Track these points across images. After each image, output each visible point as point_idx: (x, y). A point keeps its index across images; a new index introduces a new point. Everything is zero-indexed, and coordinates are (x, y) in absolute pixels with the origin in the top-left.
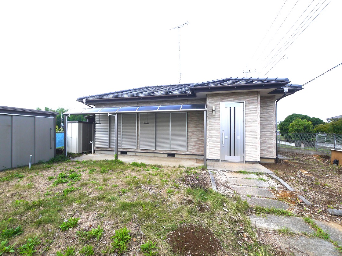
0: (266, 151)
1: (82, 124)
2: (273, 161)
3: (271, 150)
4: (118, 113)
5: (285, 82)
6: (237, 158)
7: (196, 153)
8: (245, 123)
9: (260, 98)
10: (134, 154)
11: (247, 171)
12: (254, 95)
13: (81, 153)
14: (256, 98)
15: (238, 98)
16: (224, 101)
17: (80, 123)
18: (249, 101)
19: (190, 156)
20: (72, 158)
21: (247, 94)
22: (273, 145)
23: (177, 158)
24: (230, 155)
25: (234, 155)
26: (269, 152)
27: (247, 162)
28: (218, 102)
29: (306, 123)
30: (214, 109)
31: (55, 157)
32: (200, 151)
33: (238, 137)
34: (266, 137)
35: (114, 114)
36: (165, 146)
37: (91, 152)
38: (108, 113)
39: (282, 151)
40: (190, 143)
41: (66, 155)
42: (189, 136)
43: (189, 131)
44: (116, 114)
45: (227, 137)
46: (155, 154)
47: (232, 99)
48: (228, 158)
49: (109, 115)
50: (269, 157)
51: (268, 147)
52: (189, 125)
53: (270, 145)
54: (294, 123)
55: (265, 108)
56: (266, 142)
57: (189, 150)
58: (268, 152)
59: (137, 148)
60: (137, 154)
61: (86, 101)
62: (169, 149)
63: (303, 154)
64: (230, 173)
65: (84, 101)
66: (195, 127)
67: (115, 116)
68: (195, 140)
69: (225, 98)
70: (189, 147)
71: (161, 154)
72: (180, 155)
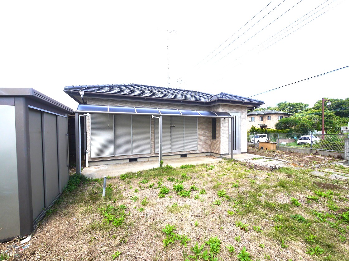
4: (163, 116)
6: (237, 151)
7: (203, 151)
12: (244, 108)
14: (245, 110)
15: (237, 110)
18: (242, 112)
19: (199, 154)
21: (241, 107)
23: (189, 157)
24: (234, 149)
25: (236, 149)
27: (242, 153)
28: (227, 111)
32: (206, 149)
33: (237, 137)
35: (159, 116)
36: (180, 148)
38: (151, 115)
40: (199, 143)
42: (198, 137)
43: (198, 133)
44: (161, 117)
46: (170, 157)
49: (153, 117)
57: (198, 149)
60: (150, 159)
61: (84, 93)
62: (183, 150)
65: (82, 93)
66: (203, 129)
67: (158, 118)
68: (203, 140)
69: (231, 109)
70: (198, 147)
71: (175, 156)
72: (191, 154)
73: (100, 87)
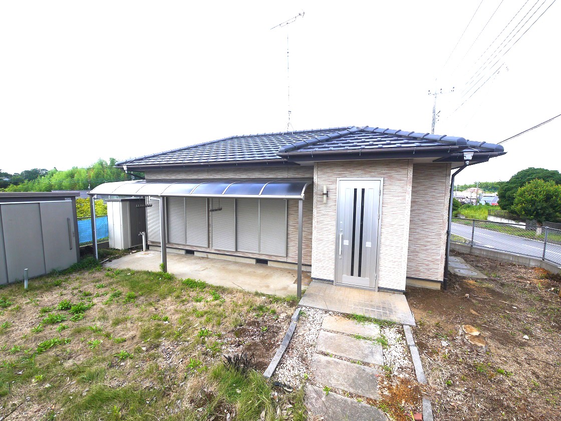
0: (426, 267)
1: (128, 203)
2: (438, 287)
3: (436, 266)
4: (163, 196)
5: (457, 147)
6: (363, 281)
8: (380, 219)
9: (412, 173)
10: (204, 255)
11: (367, 315)
12: (401, 166)
13: (129, 249)
14: (405, 172)
15: (370, 172)
16: (345, 177)
17: (124, 202)
18: (390, 177)
19: (291, 265)
20: (107, 261)
21: (387, 165)
22: (439, 258)
23: (271, 268)
24: (352, 274)
25: (359, 275)
26: (431, 269)
27: (380, 289)
28: (333, 178)
29: (551, 188)
30: (325, 192)
31: (79, 261)
33: (368, 244)
34: (428, 242)
35: (157, 196)
36: (252, 247)
37: (142, 248)
38: (148, 196)
39: (476, 254)
40: (291, 244)
41: (97, 257)
42: (289, 232)
43: (291, 223)
45: (347, 243)
46: (237, 258)
47: (359, 172)
48: (347, 279)
49: (150, 198)
50: (430, 278)
51: (429, 259)
52: (290, 212)
53: (434, 257)
54: (527, 186)
55: (429, 187)
56: (427, 250)
57: (290, 255)
58: (428, 270)
59: (209, 247)
60: (210, 256)
61: (127, 167)
62: (258, 252)
63: (515, 265)
64: (333, 318)
65: (125, 168)
69: (347, 171)
70: (289, 251)
71: (246, 259)
72: (276, 263)
73: (146, 158)
